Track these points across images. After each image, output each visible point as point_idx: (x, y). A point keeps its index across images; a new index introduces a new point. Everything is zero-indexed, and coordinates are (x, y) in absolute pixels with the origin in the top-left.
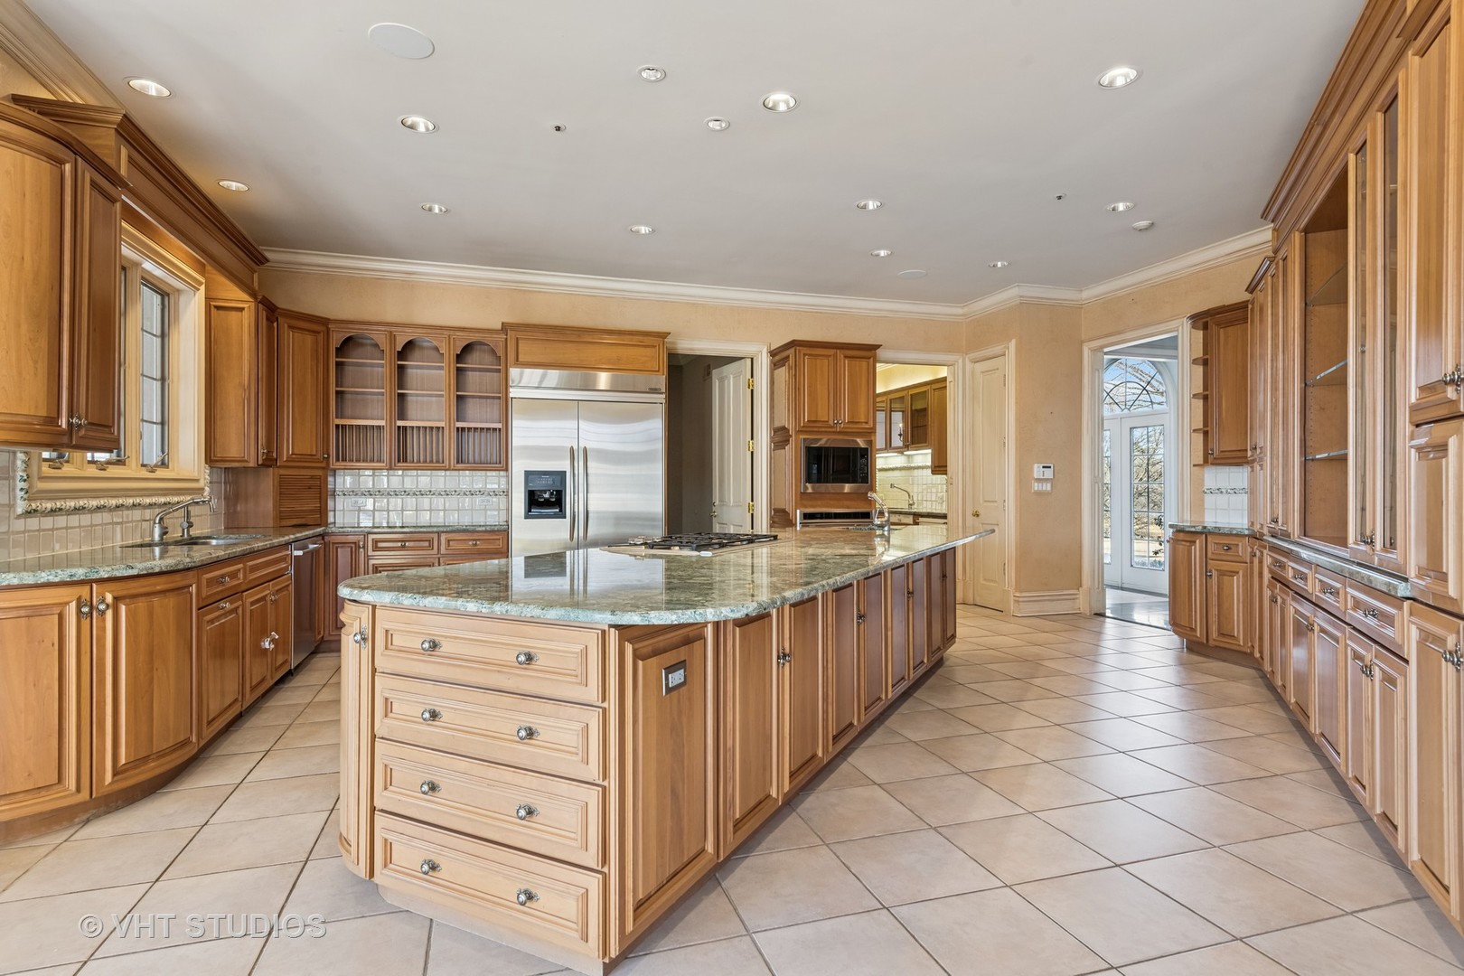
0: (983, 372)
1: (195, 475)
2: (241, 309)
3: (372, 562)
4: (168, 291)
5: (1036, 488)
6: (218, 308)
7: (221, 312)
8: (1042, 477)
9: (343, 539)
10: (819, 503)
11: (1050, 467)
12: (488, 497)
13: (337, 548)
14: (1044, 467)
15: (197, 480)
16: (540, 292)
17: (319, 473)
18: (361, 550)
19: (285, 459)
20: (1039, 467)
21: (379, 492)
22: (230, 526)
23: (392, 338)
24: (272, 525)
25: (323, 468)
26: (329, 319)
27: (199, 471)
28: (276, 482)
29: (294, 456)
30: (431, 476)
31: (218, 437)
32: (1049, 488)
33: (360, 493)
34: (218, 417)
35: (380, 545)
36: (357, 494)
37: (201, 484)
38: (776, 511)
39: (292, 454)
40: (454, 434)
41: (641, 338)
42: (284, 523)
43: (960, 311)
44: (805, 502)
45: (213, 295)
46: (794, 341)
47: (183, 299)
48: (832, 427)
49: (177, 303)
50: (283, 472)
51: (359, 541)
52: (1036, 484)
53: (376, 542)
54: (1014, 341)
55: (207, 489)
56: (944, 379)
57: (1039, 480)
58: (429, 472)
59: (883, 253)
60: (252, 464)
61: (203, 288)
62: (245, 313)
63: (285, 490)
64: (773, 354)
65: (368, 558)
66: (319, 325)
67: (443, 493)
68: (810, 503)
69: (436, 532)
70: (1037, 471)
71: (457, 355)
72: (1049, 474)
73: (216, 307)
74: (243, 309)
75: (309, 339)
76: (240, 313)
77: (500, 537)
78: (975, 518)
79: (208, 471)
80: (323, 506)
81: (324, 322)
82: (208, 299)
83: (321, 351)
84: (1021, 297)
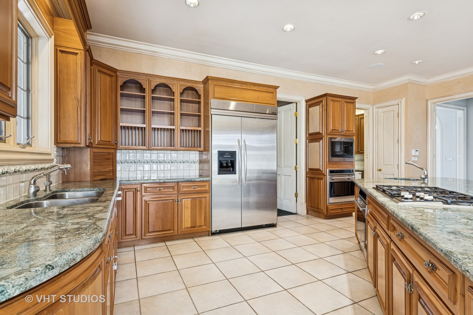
0: (383, 112)
1: (49, 151)
2: (76, 54)
3: (144, 198)
4: (32, 35)
5: (413, 160)
6: (62, 52)
7: (64, 54)
8: (415, 155)
9: (129, 187)
10: (335, 166)
11: (417, 151)
12: (191, 164)
13: (126, 192)
14: (416, 151)
15: (50, 154)
16: (214, 67)
17: (113, 151)
18: (139, 192)
19: (96, 143)
20: (414, 151)
21: (139, 161)
22: (65, 180)
23: (150, 82)
24: (90, 180)
25: (114, 149)
26: (117, 70)
27: (51, 149)
28: (91, 156)
29: (101, 142)
30: (164, 153)
31: (62, 128)
32: (417, 160)
33: (129, 162)
34: (62, 117)
35: (148, 189)
36: (128, 163)
37: (53, 156)
38: (310, 169)
39: (100, 141)
40: (179, 132)
41: (267, 88)
42: (95, 179)
43: (372, 87)
44: (330, 166)
45: (59, 43)
46: (327, 93)
47: (40, 42)
48: (340, 133)
49: (37, 44)
50: (95, 150)
51: (137, 188)
52: (413, 158)
53: (146, 188)
54: (404, 99)
55: (55, 160)
56: (363, 115)
57: (414, 156)
58: (163, 151)
59: (379, 52)
60: (82, 145)
61: (53, 37)
62: (79, 56)
63: (96, 160)
64: (307, 101)
65: (142, 196)
66: (112, 72)
67: (170, 162)
68: (332, 166)
69: (176, 182)
70: (413, 152)
71: (180, 93)
72: (417, 154)
73: (60, 51)
74: (77, 53)
75: (108, 78)
76: (75, 56)
77: (207, 184)
78: (379, 172)
79: (56, 149)
80: (114, 170)
81: (115, 71)
82: (56, 46)
83: (114, 86)
84: (409, 80)
